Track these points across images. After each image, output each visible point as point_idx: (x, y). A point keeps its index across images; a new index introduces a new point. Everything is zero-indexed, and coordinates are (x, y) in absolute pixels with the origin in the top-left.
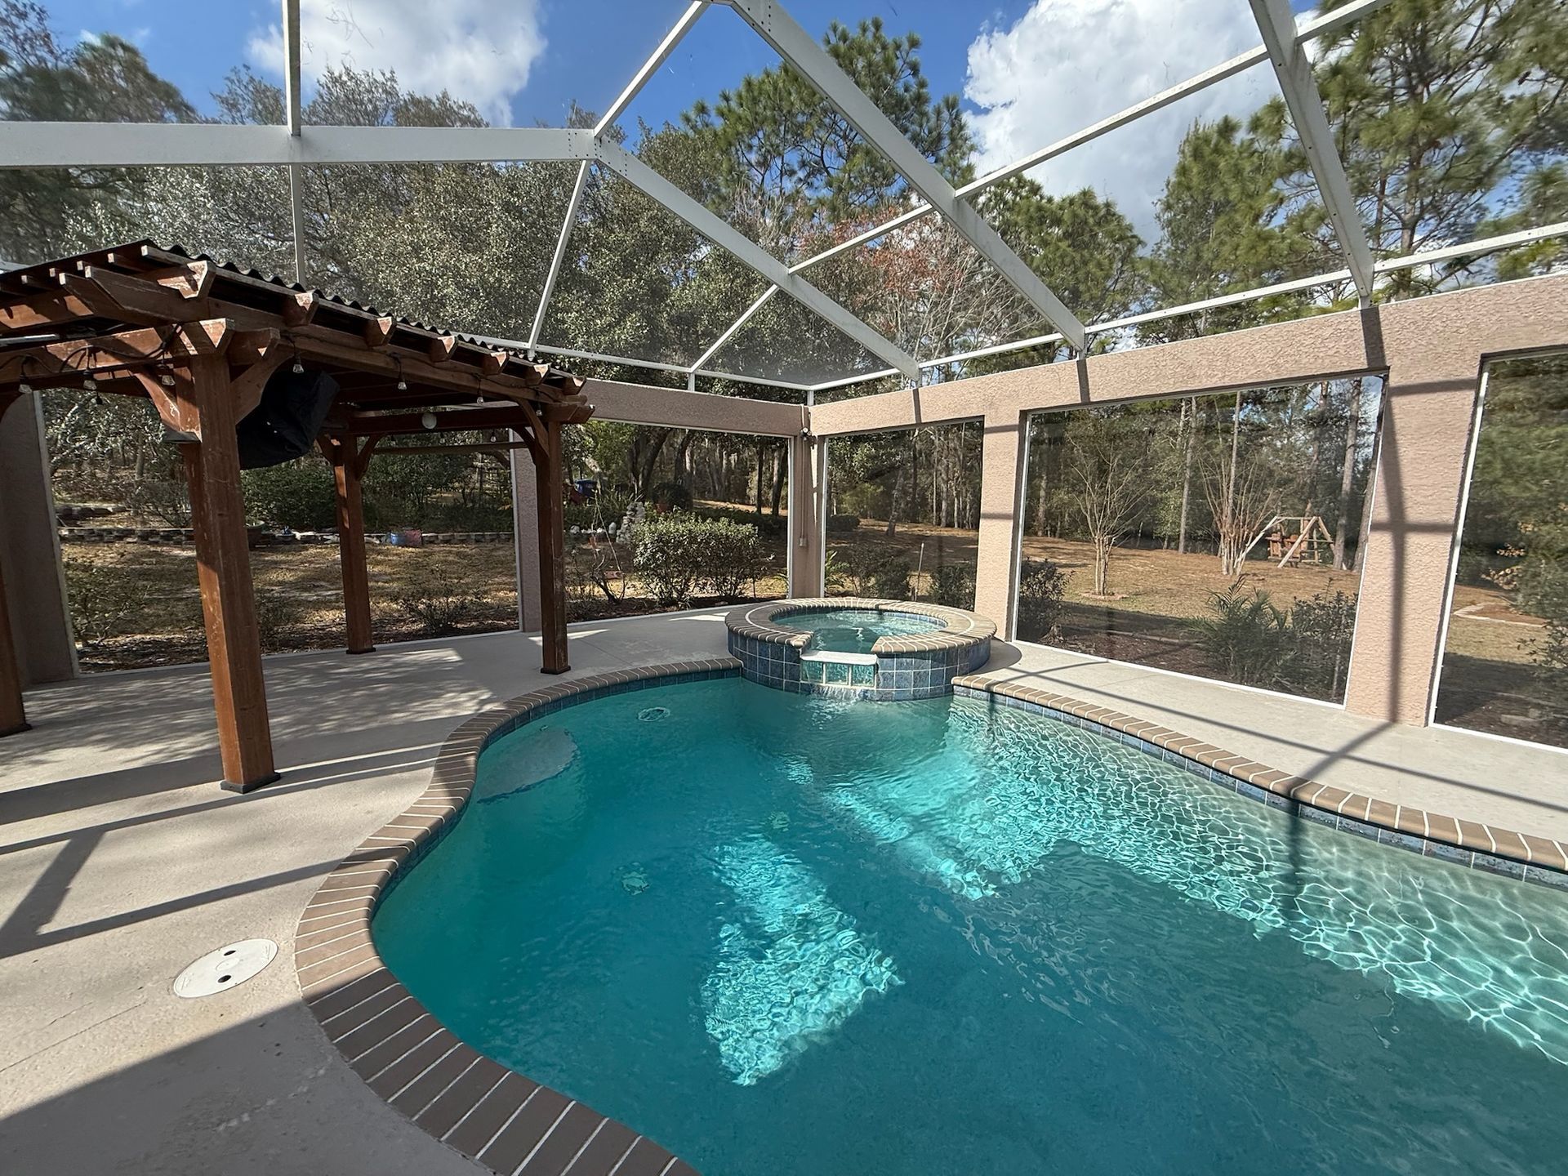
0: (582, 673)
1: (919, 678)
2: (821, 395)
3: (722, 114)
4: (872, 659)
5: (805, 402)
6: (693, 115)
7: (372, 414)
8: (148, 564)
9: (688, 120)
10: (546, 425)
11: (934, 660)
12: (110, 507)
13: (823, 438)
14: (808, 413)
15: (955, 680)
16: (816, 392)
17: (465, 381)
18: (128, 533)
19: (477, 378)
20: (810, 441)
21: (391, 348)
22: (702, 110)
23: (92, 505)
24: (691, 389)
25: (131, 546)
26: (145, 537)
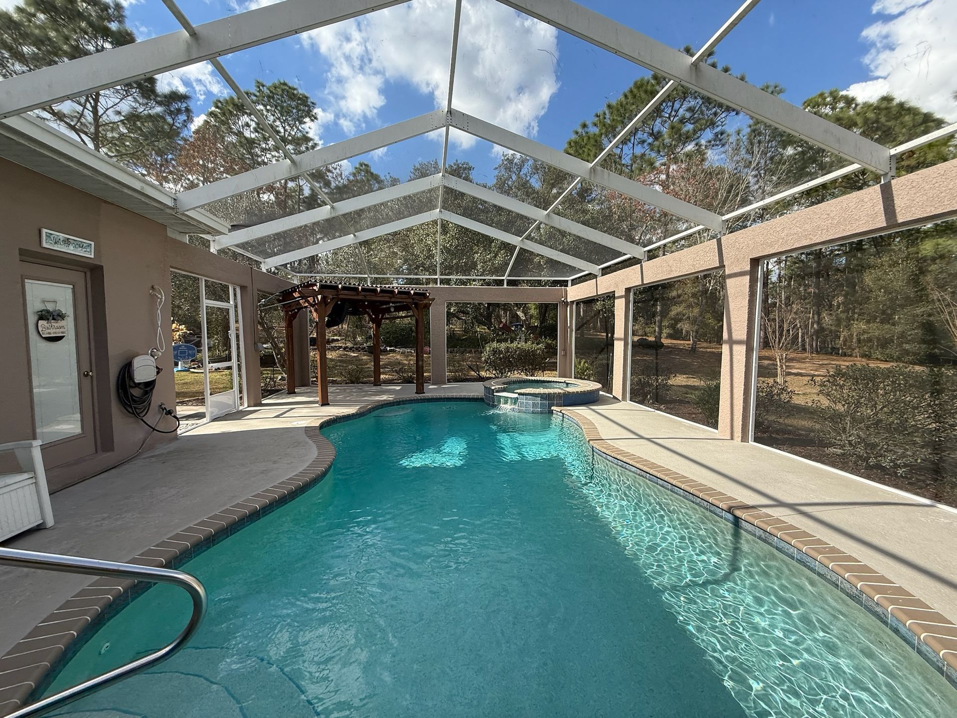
0: (427, 395)
1: (534, 405)
2: (574, 282)
3: (595, 125)
4: (516, 396)
5: (567, 286)
6: (580, 130)
7: (385, 306)
8: (344, 358)
9: (577, 133)
10: (417, 309)
11: (541, 398)
12: (339, 338)
13: (572, 302)
14: (566, 291)
15: (552, 408)
16: (572, 280)
17: (387, 299)
18: (341, 347)
19: (391, 298)
20: (566, 304)
21: (363, 293)
22: (584, 126)
23: (335, 338)
24: (505, 286)
25: (341, 352)
26: (345, 349)
